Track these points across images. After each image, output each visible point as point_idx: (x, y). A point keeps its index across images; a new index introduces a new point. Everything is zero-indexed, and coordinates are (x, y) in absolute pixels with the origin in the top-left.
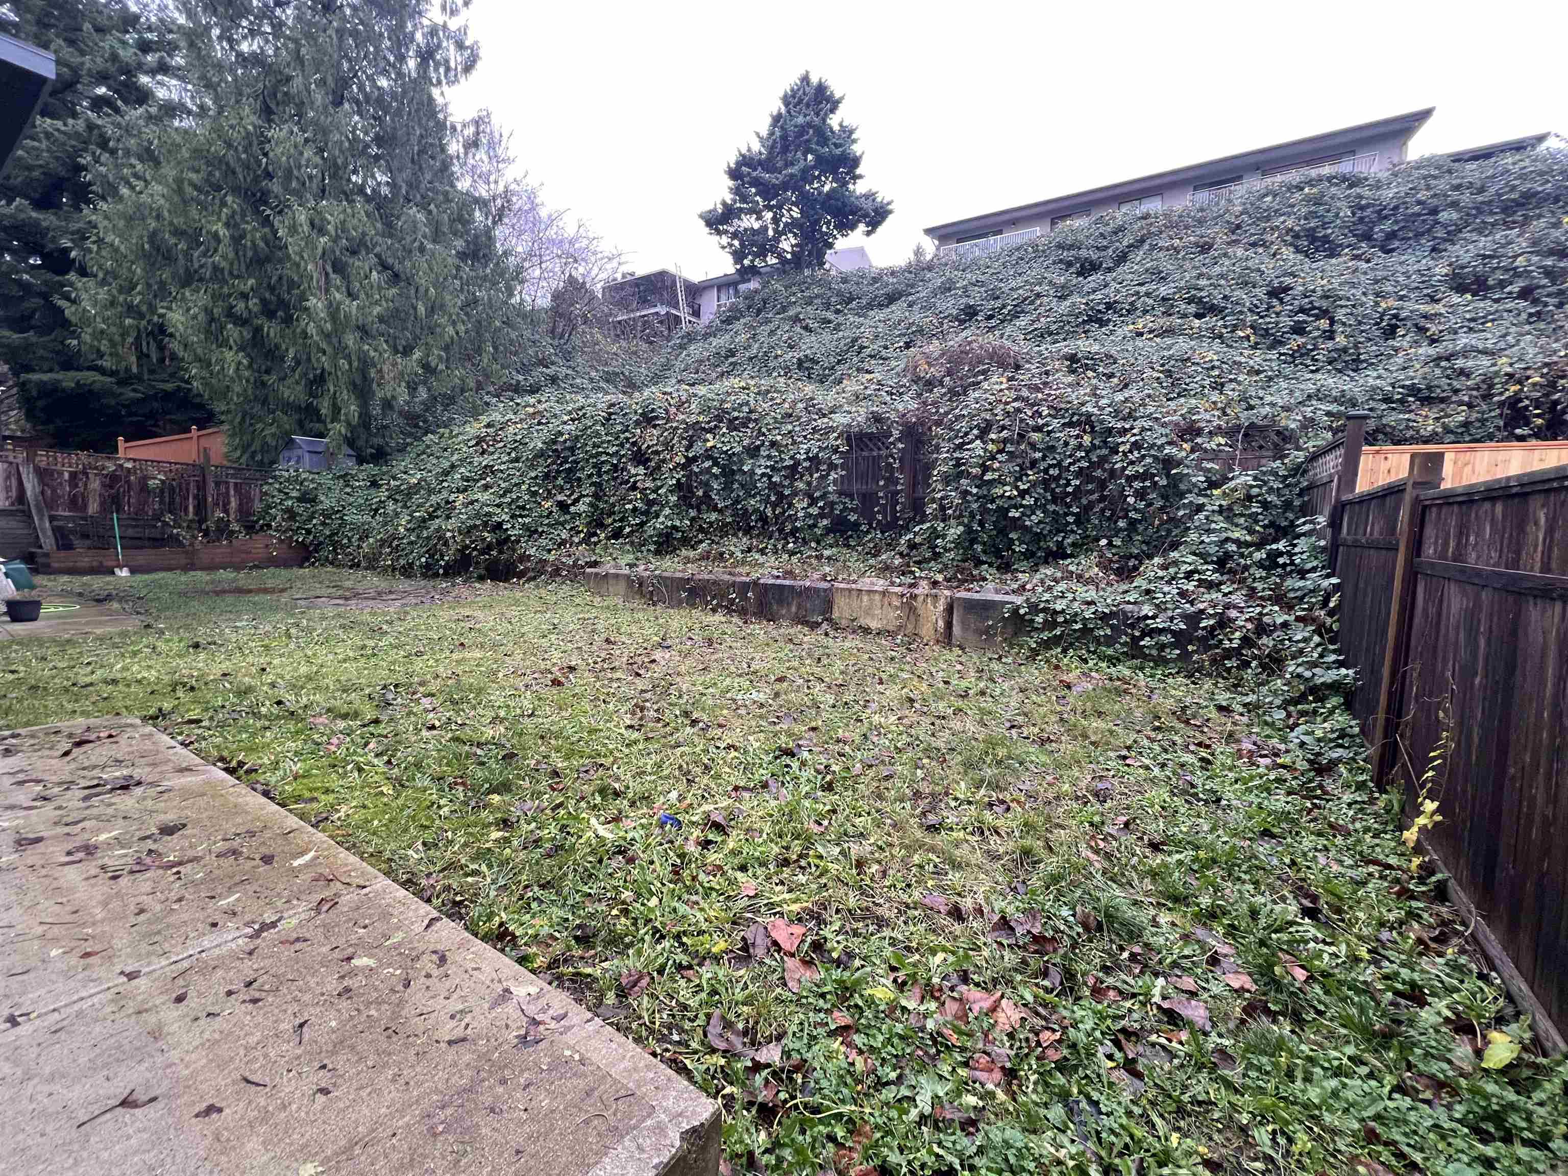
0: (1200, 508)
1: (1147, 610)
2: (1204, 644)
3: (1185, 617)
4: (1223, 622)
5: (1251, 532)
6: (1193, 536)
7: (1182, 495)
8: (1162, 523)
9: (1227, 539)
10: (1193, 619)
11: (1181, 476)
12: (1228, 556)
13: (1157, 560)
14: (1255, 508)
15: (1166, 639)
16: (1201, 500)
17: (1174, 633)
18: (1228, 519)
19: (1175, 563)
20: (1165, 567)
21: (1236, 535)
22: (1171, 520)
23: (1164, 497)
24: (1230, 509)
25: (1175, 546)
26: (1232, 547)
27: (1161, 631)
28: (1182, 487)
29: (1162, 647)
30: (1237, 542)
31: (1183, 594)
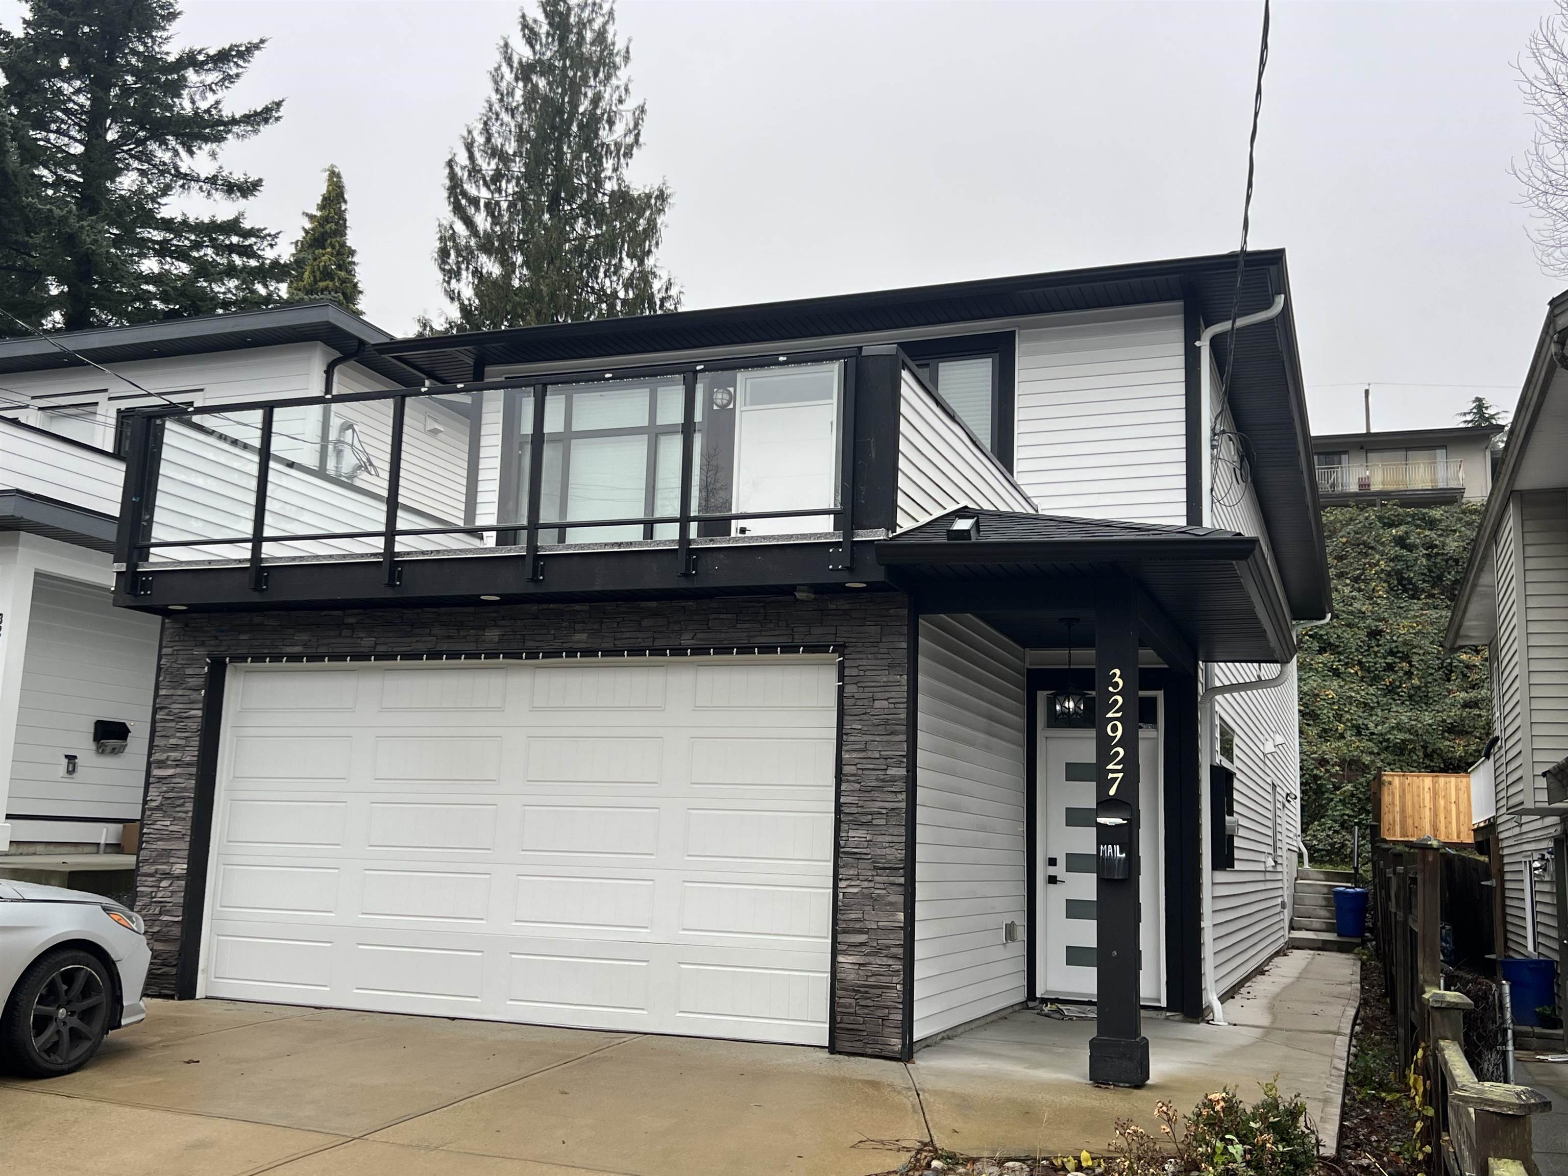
0: (1332, 800)
1: (1315, 842)
2: (1337, 854)
3: (1330, 845)
4: (1343, 845)
5: (1353, 811)
6: (1330, 812)
7: (1323, 793)
8: (1316, 807)
9: (1344, 814)
10: (1332, 845)
11: (1322, 785)
12: (1345, 821)
13: (1316, 823)
14: (1354, 800)
15: (1324, 853)
16: (1332, 796)
17: (1326, 850)
18: (1344, 805)
19: (1324, 824)
20: (1319, 825)
21: (1347, 812)
22: (1319, 805)
23: (1315, 793)
24: (1344, 799)
25: (1323, 817)
26: (1346, 818)
27: (1322, 850)
28: (1323, 789)
29: (1322, 856)
30: (1348, 815)
31: (1328, 836)
